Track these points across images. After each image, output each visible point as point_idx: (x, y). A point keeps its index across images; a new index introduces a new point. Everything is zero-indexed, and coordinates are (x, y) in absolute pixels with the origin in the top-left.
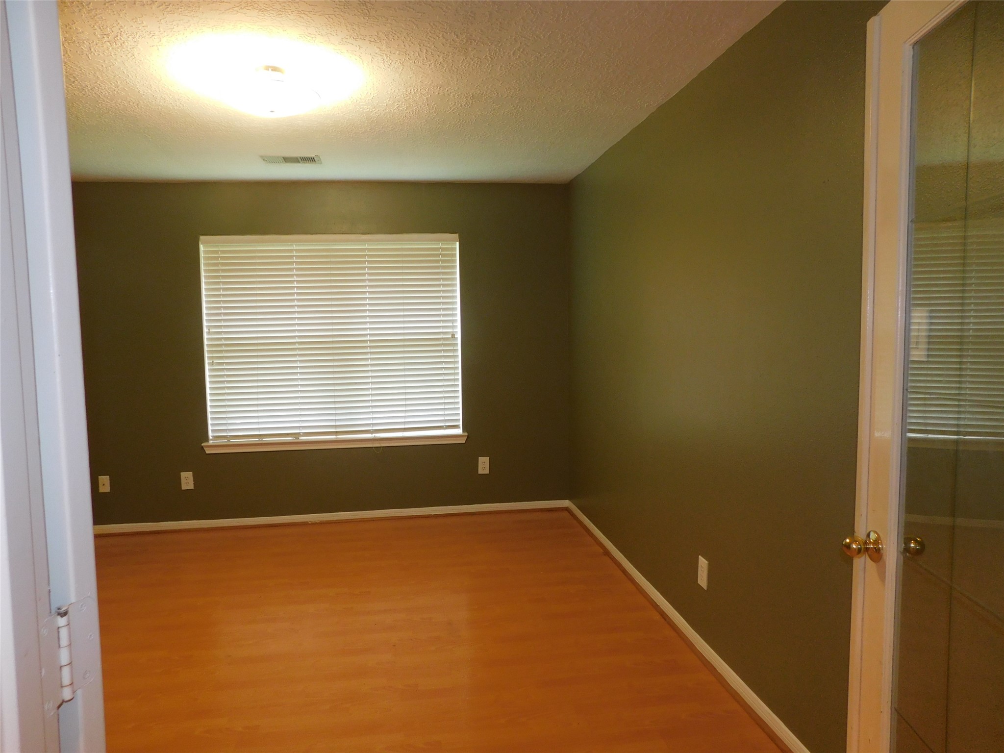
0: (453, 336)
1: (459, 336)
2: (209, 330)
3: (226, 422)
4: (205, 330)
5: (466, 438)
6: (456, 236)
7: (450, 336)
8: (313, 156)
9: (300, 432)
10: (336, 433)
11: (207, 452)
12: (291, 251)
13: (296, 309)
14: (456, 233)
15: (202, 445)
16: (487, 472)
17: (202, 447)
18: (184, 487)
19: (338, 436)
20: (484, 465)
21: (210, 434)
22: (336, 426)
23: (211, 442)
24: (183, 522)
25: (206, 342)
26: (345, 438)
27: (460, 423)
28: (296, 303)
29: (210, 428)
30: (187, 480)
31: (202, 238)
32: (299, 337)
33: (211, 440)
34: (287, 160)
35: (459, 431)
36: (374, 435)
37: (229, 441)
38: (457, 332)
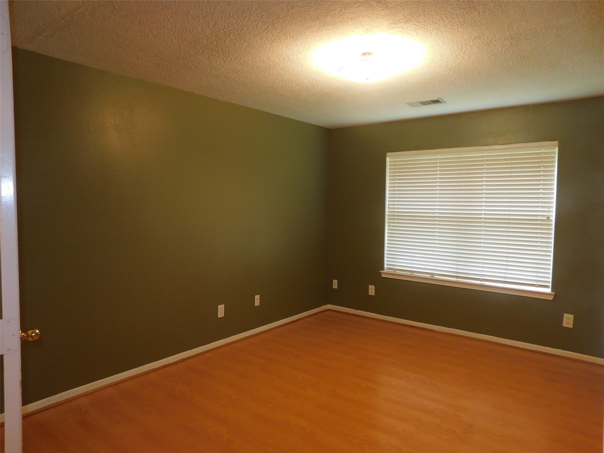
0: (548, 218)
1: (553, 218)
2: (389, 206)
3: (394, 260)
4: (387, 206)
5: (553, 297)
6: (556, 143)
7: (545, 218)
8: (436, 99)
9: (435, 272)
10: (457, 277)
11: (383, 276)
12: (437, 159)
13: (438, 196)
14: (556, 140)
15: (380, 271)
16: (571, 326)
17: (380, 273)
18: (370, 294)
19: (458, 279)
20: (568, 320)
21: (386, 266)
22: (457, 273)
23: (385, 271)
24: (368, 313)
25: (387, 213)
26: (463, 281)
27: (550, 285)
28: (438, 192)
29: (386, 262)
30: (372, 290)
31: (388, 154)
32: (438, 213)
33: (386, 269)
34: (424, 103)
35: (549, 290)
36: (482, 282)
37: (395, 272)
38: (552, 215)
